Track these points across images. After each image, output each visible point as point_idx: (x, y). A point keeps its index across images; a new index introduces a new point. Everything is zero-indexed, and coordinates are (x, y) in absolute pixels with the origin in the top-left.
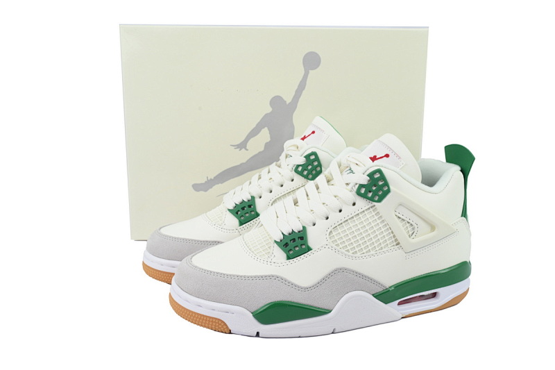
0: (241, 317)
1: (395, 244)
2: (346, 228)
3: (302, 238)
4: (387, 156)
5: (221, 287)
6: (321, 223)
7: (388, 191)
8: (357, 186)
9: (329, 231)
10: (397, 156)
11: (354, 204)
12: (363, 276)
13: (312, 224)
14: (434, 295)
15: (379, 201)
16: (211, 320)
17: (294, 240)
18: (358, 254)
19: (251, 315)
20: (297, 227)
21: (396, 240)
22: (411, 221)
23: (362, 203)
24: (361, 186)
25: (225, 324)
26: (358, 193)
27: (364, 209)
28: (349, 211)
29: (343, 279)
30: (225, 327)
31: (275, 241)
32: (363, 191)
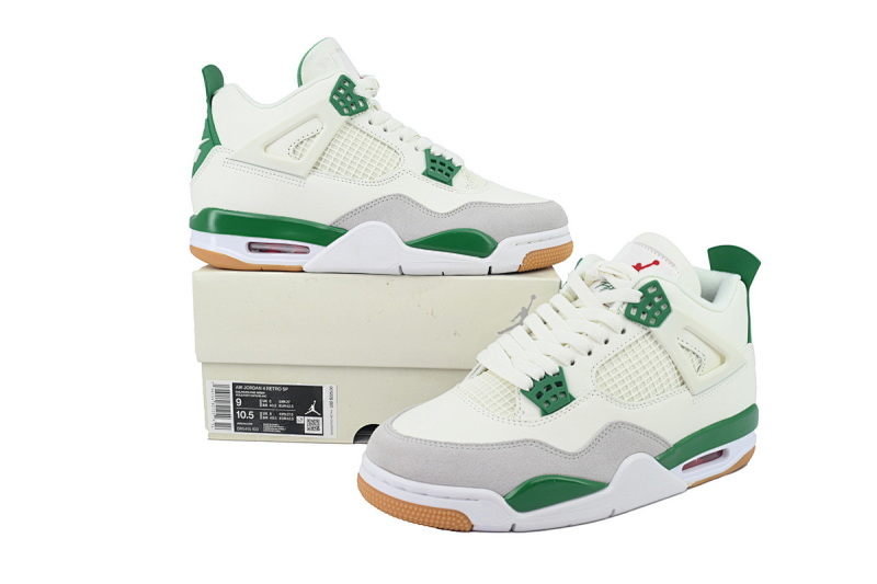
0: (488, 504)
1: (679, 383)
2: (616, 366)
3: (559, 384)
4: (656, 263)
5: (454, 463)
6: (583, 360)
7: (669, 310)
8: (625, 306)
9: (595, 371)
10: (670, 262)
11: (623, 332)
12: (645, 432)
13: (569, 363)
14: (720, 453)
15: (657, 325)
16: (444, 513)
17: (549, 388)
18: (636, 401)
19: (503, 500)
20: (552, 369)
21: (681, 378)
22: (696, 351)
23: (635, 330)
24: (631, 305)
25: (466, 518)
26: (628, 316)
27: (637, 337)
28: (617, 341)
29: (619, 437)
30: (466, 522)
31: (523, 391)
32: (633, 312)
